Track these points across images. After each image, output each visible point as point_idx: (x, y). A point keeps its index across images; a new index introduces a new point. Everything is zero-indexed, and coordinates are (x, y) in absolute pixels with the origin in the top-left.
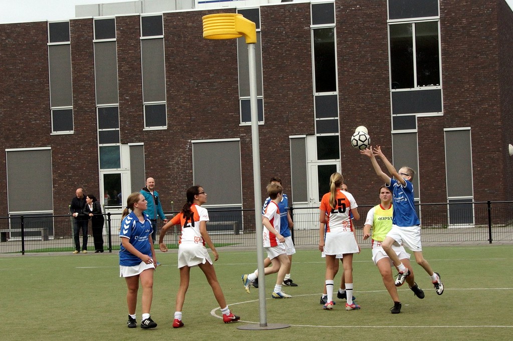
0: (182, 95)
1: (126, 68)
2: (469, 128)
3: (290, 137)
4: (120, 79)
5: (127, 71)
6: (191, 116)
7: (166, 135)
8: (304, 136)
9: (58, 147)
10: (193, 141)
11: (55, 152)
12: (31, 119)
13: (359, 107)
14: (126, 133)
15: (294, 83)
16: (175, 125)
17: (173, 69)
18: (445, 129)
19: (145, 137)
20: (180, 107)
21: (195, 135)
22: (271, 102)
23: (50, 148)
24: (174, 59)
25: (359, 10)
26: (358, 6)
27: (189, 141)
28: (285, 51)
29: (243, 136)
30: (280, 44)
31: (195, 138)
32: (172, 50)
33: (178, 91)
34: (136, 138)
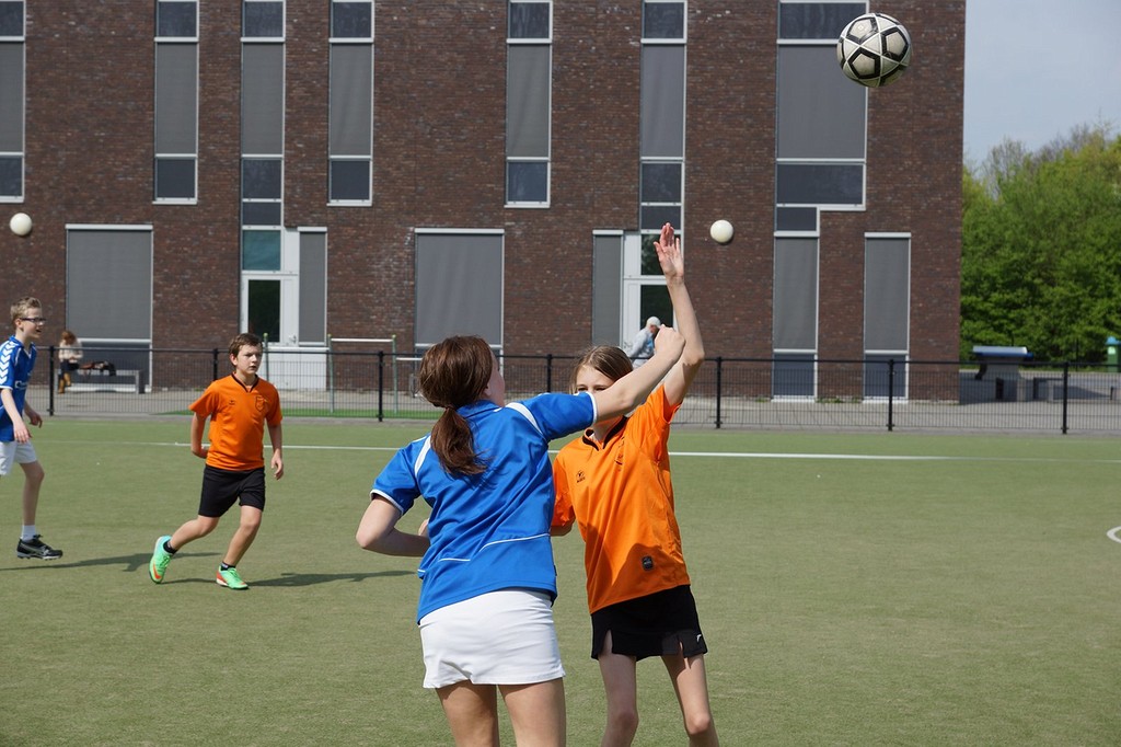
0: (403, 146)
1: (299, 92)
2: (908, 235)
3: (596, 232)
4: (289, 110)
5: (301, 98)
6: (416, 185)
7: (369, 216)
8: (620, 232)
9: (166, 227)
10: (418, 230)
11: (160, 236)
12: (118, 173)
13: (721, 187)
14: (295, 209)
15: (605, 138)
16: (387, 200)
17: (388, 99)
18: (867, 235)
19: (330, 217)
20: (398, 168)
21: (422, 220)
22: (563, 170)
23: (150, 227)
24: (391, 82)
25: (729, 18)
26: (728, 12)
27: (411, 229)
28: (595, 81)
29: (509, 227)
30: (585, 67)
31: (423, 224)
32: (387, 66)
33: (395, 139)
34: (313, 218)
